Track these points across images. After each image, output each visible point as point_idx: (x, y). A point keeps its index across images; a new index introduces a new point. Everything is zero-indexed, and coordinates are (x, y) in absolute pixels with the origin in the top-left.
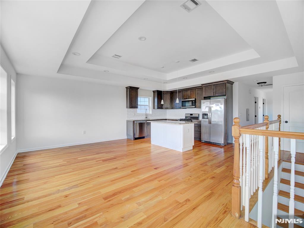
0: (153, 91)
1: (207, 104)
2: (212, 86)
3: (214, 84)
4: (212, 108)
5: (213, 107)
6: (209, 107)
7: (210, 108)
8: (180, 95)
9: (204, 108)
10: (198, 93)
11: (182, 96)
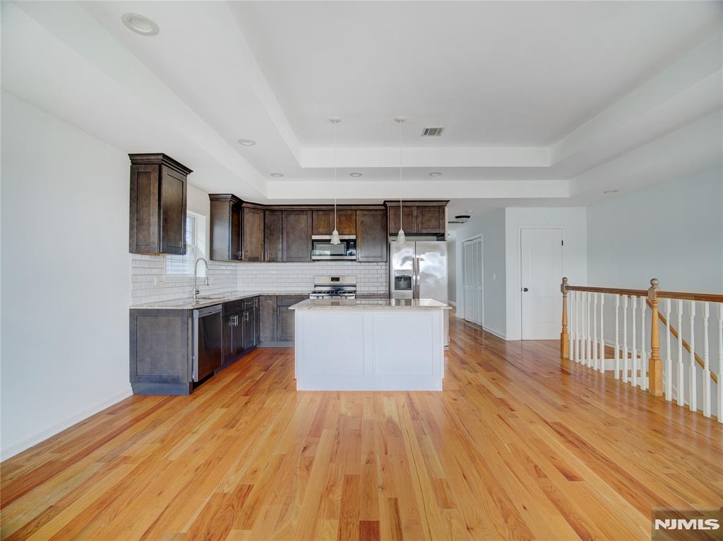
0: (209, 195)
1: (408, 252)
2: (413, 208)
3: (417, 204)
4: (420, 262)
5: (422, 260)
6: (413, 259)
7: (416, 264)
8: (304, 221)
9: (400, 262)
10: (362, 222)
11: (310, 224)
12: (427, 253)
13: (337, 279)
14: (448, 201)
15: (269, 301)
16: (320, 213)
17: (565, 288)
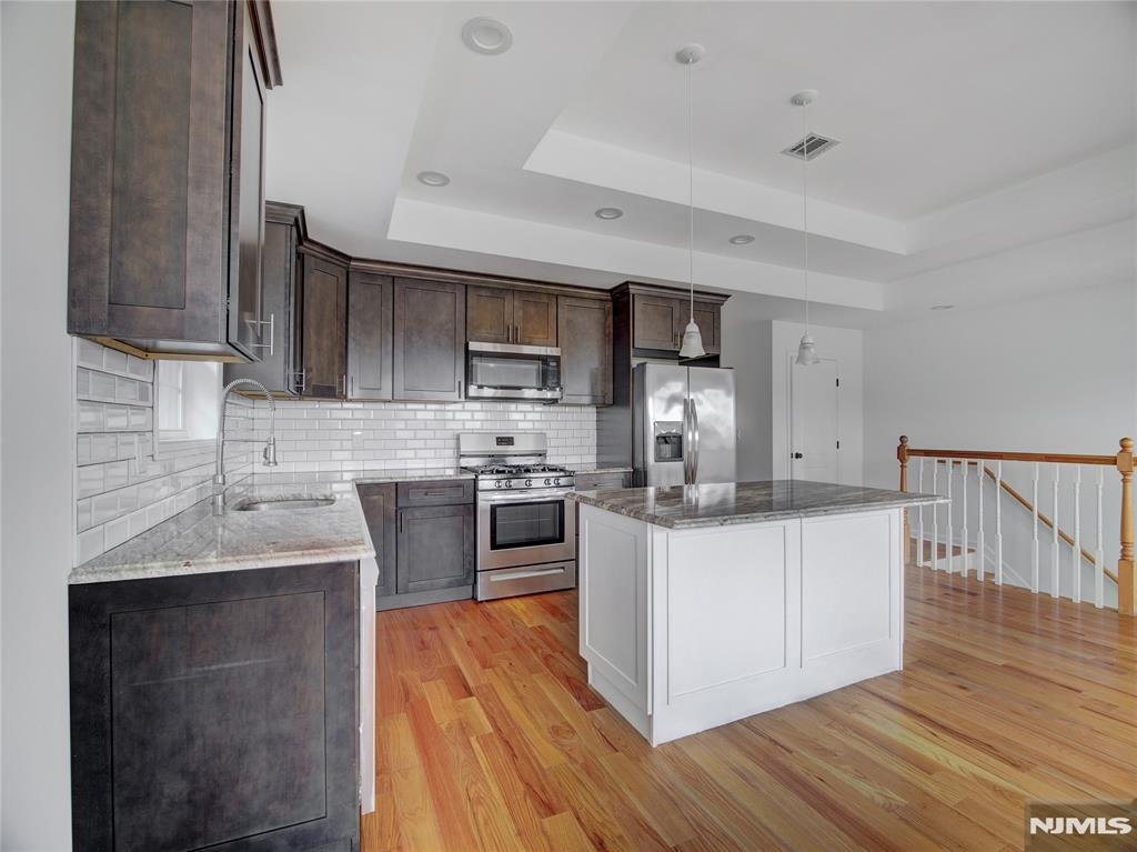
1: (675, 387)
2: (674, 304)
3: (681, 295)
4: (698, 408)
5: (700, 402)
6: (685, 400)
8: (445, 307)
9: (663, 405)
10: (569, 322)
11: (460, 316)
12: (707, 391)
13: (509, 441)
14: (728, 296)
15: (375, 497)
16: (483, 293)
17: (903, 453)
